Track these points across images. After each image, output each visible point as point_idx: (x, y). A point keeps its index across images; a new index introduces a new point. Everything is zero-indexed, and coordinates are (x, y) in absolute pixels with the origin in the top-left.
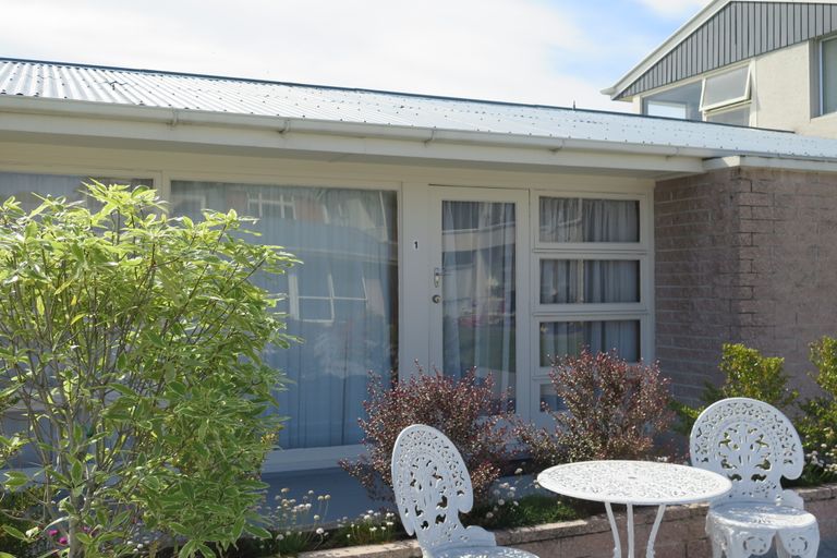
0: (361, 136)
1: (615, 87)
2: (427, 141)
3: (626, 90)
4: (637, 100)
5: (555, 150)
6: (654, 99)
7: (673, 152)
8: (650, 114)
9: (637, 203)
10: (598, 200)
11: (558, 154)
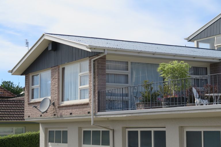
0: (165, 55)
1: (188, 38)
2: (174, 56)
3: (192, 38)
4: (196, 42)
5: (194, 58)
6: (200, 42)
7: (214, 58)
8: (200, 47)
9: (207, 68)
10: (200, 67)
11: (195, 58)
